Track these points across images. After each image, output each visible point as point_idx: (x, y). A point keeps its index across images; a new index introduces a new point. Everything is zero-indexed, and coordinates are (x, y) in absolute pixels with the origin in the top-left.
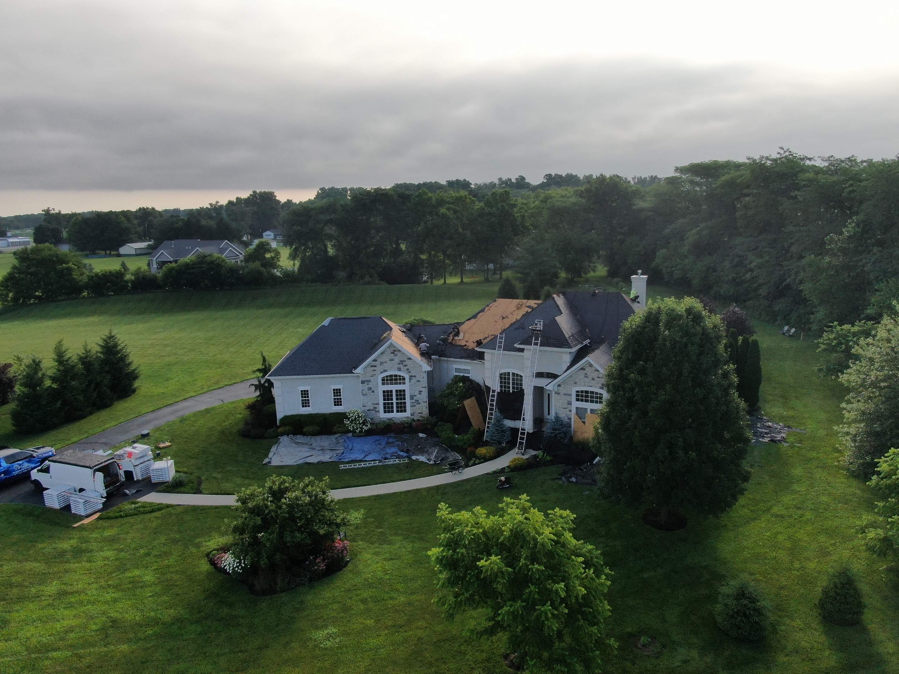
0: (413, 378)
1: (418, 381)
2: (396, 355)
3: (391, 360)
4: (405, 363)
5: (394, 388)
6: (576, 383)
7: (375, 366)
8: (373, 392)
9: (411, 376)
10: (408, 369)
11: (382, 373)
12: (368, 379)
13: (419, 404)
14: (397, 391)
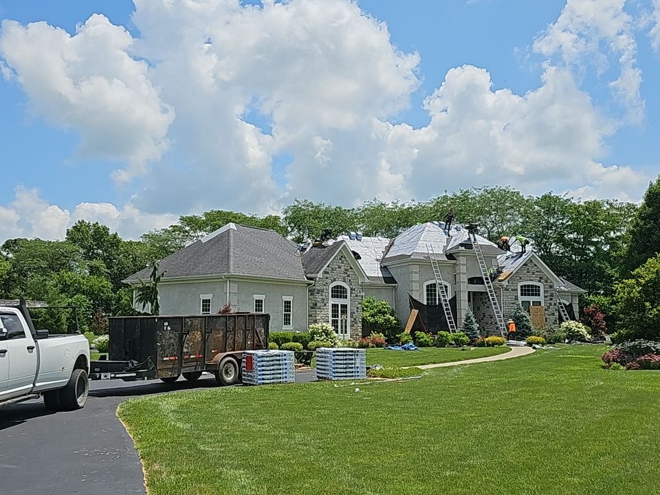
0: (353, 292)
1: (357, 296)
2: (342, 263)
3: (340, 267)
4: (348, 273)
5: (340, 302)
6: (521, 278)
7: (328, 273)
8: (325, 305)
9: (351, 289)
10: (350, 280)
11: (332, 282)
12: (322, 287)
13: (356, 323)
14: (341, 305)
